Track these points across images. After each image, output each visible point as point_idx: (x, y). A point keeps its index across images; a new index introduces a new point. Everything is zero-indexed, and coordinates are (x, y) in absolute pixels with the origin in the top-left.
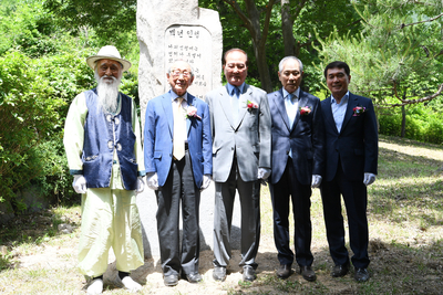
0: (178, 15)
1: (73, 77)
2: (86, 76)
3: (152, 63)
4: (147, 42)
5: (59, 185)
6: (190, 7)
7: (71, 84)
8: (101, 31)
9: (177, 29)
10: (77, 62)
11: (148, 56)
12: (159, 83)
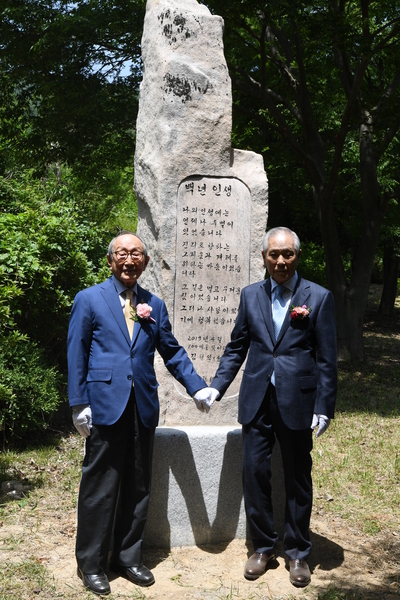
0: (199, 160)
1: (35, 246)
2: (53, 246)
3: (156, 235)
4: (149, 201)
5: (7, 415)
6: (219, 148)
7: (31, 258)
8: (80, 169)
9: (196, 183)
10: (42, 224)
11: (151, 223)
12: (166, 266)
